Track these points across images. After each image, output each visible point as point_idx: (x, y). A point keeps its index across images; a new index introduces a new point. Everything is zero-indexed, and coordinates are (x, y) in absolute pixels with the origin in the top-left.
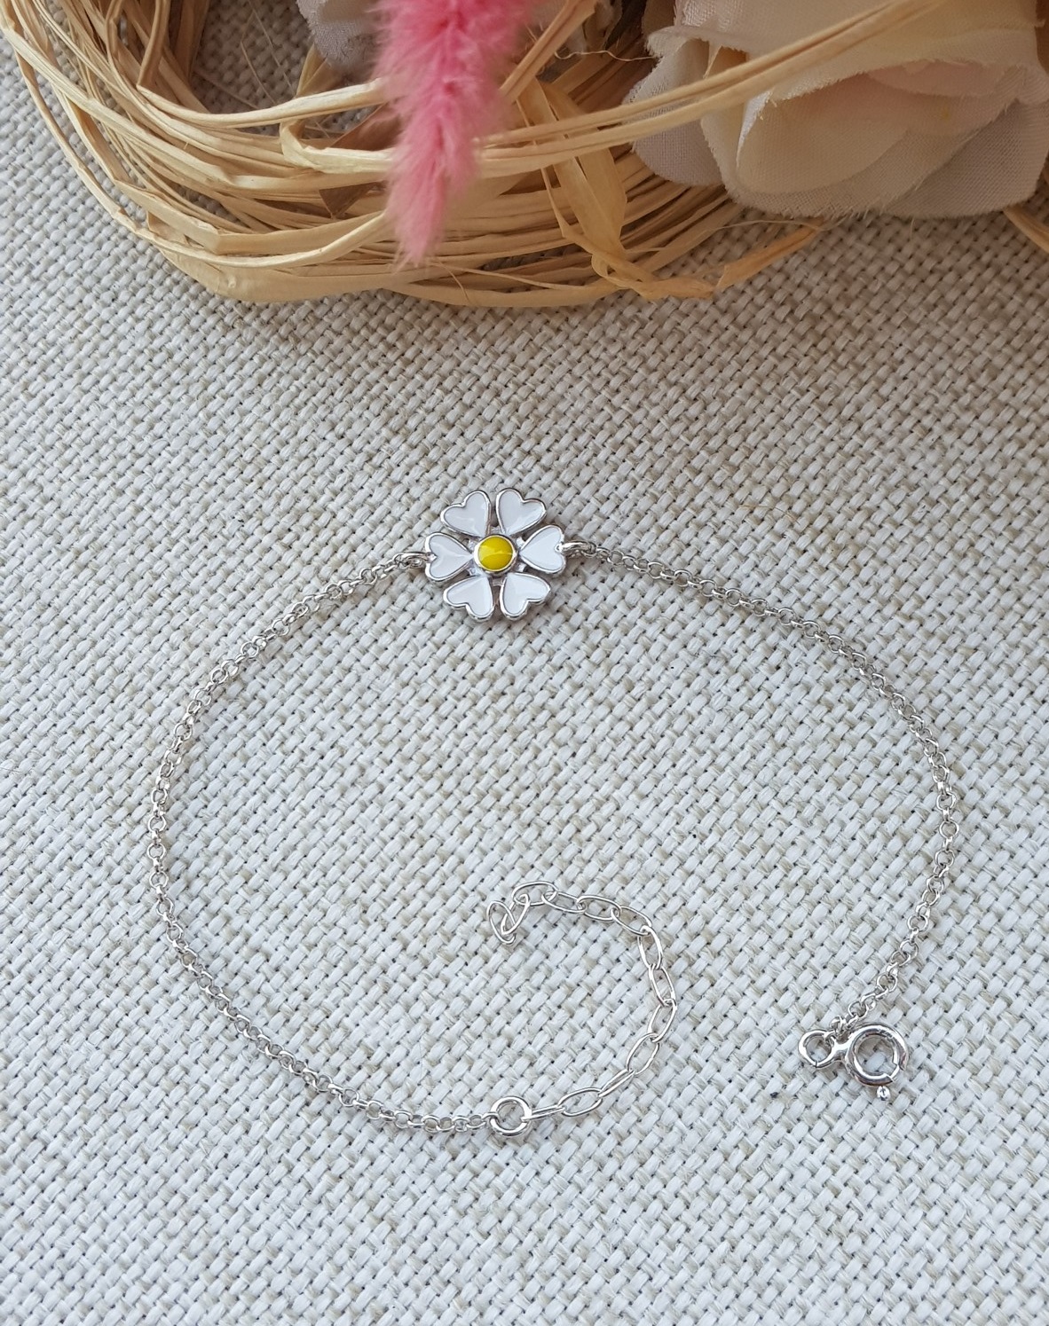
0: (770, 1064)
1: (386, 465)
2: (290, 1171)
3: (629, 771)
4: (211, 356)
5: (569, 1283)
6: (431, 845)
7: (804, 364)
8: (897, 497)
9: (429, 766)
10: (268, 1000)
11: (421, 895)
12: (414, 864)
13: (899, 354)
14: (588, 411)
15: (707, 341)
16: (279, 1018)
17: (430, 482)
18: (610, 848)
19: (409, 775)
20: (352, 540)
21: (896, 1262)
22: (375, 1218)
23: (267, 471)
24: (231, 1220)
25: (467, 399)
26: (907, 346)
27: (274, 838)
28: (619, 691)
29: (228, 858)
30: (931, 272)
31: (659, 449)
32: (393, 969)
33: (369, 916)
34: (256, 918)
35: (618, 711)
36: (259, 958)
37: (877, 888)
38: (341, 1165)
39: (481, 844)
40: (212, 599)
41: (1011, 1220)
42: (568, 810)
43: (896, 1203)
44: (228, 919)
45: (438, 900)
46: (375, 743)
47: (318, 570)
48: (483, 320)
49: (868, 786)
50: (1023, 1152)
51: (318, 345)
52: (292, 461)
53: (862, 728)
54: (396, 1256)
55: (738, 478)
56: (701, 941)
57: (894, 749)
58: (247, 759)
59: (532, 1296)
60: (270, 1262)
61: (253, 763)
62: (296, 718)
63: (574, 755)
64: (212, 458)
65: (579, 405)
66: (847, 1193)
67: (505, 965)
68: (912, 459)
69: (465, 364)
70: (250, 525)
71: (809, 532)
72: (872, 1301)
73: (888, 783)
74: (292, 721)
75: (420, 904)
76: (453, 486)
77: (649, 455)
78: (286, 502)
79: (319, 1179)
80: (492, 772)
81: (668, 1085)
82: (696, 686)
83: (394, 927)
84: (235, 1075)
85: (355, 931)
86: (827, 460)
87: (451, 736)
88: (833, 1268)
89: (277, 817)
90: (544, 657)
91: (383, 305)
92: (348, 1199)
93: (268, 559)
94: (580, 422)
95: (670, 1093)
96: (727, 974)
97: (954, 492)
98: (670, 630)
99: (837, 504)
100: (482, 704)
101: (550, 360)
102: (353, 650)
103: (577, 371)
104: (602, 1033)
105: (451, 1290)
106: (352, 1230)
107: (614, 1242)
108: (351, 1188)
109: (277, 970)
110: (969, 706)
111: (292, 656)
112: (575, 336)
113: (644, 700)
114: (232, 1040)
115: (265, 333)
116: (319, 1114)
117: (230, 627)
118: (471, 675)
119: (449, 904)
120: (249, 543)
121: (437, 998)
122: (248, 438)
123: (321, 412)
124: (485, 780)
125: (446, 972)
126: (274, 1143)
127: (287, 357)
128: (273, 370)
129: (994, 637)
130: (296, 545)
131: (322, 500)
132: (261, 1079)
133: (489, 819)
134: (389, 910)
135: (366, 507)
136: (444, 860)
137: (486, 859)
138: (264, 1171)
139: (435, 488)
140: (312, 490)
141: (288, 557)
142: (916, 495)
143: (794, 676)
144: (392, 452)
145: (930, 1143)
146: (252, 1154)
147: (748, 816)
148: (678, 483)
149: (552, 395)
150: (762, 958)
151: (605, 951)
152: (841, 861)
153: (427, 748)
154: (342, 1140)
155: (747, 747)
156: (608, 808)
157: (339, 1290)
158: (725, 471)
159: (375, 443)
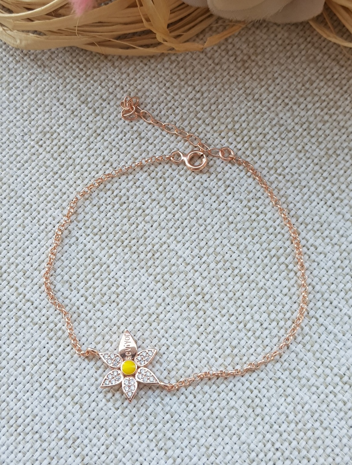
0: (227, 343)
1: (79, 115)
2: (41, 385)
3: (173, 232)
4: (11, 72)
5: (149, 427)
6: (97, 260)
7: (240, 79)
8: (275, 129)
9: (96, 230)
10: (33, 319)
11: (93, 279)
12: (90, 268)
13: (276, 75)
14: (157, 95)
15: (203, 69)
16: (37, 326)
17: (96, 122)
18: (166, 262)
19: (88, 234)
20: (66, 143)
21: (274, 418)
22: (74, 403)
23: (33, 117)
24: (18, 404)
25: (111, 90)
26: (279, 72)
27: (35, 258)
28: (169, 202)
29: (17, 265)
30: (288, 44)
31: (185, 110)
32: (82, 308)
33: (72, 288)
34: (28, 288)
35: (169, 209)
36: (29, 304)
37: (267, 276)
38: (61, 383)
39: (116, 260)
40: (11, 166)
41: (318, 401)
42: (149, 248)
43: (274, 395)
44: (17, 289)
45: (99, 281)
46: (75, 222)
47: (53, 155)
48: (117, 60)
49: (264, 238)
50: (323, 375)
51: (53, 69)
52: (43, 113)
53: (262, 216)
54: (82, 417)
55: (215, 121)
56: (200, 297)
57: (274, 224)
58: (24, 227)
59: (135, 432)
60: (33, 420)
61: (27, 229)
62: (44, 212)
63: (152, 226)
64: (11, 112)
65: (154, 93)
66: (256, 392)
67: (125, 306)
68: (281, 115)
69: (110, 77)
70: (26, 138)
71: (242, 142)
72: (265, 433)
73: (272, 237)
74: (42, 213)
75: (92, 283)
76: (105, 123)
77: (181, 112)
78: (40, 129)
79: (52, 388)
80: (120, 232)
81: (188, 351)
82: (199, 200)
83: (82, 292)
84: (20, 348)
85: (67, 293)
86: (249, 115)
87: (104, 219)
88: (250, 420)
89: (37, 249)
90: (140, 189)
91: (78, 54)
92: (63, 396)
93: (33, 150)
94: (154, 100)
95: (188, 354)
96: (210, 309)
97: (297, 127)
98: (189, 179)
99: (252, 131)
100: (117, 206)
101: (143, 76)
102: (66, 186)
103: (153, 80)
104: (162, 332)
105: (103, 430)
106: (65, 407)
107: (167, 411)
108: (65, 392)
109: (36, 308)
110: (302, 208)
111: (42, 188)
112: (152, 66)
113: (179, 205)
114: (18, 335)
115: (32, 64)
116: (52, 363)
117: (18, 176)
118: (112, 196)
119: (103, 283)
120: (26, 144)
121: (99, 318)
122: (25, 104)
123: (54, 94)
124: (117, 236)
125: (102, 309)
126: (35, 374)
127: (41, 73)
128: (35, 78)
129: (312, 182)
130: (44, 145)
131: (54, 128)
132: (29, 350)
133: (119, 250)
134: (80, 285)
135: (72, 131)
136: (102, 266)
137: (118, 266)
138: (31, 385)
139: (98, 124)
140: (51, 124)
141: (41, 150)
142: (282, 129)
143: (236, 197)
144: (82, 110)
145: (287, 373)
146: (26, 378)
147: (219, 249)
148: (192, 123)
149: (144, 89)
150: (224, 303)
151: (164, 301)
152: (254, 266)
153: (95, 223)
154: (61, 373)
155: (218, 223)
156: (164, 247)
157: (60, 431)
158: (210, 119)
159: (75, 106)
